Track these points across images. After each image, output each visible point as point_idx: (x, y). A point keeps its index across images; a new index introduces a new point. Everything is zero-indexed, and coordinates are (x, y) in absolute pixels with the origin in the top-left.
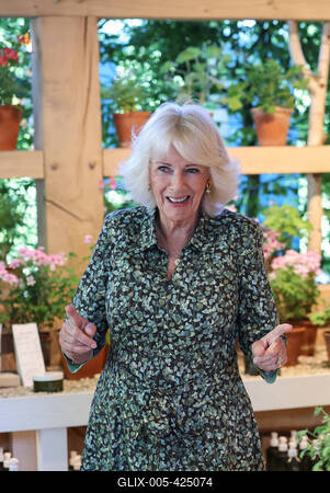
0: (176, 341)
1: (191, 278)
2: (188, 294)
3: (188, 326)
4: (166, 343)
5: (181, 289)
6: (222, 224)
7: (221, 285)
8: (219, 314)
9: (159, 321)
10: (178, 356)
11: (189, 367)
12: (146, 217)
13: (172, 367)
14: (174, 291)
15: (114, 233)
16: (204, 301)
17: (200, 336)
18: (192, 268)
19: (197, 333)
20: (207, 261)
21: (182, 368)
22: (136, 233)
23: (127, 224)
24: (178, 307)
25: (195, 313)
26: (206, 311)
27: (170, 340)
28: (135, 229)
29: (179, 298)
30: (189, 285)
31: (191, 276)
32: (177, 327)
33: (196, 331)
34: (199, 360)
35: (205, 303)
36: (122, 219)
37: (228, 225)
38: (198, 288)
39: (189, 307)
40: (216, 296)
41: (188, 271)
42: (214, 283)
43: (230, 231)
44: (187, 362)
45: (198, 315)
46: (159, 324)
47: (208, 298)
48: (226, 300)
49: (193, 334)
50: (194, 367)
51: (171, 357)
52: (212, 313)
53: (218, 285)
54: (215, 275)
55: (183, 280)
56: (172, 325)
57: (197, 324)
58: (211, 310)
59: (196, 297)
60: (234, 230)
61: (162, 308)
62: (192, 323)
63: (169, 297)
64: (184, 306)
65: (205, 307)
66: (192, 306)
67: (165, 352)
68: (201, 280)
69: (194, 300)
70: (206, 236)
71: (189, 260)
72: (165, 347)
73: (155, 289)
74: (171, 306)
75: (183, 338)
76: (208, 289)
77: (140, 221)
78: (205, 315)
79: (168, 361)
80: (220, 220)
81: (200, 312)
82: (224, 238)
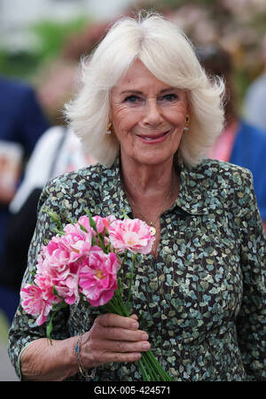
0: (180, 333)
1: (184, 251)
2: (186, 271)
3: (194, 313)
4: (167, 338)
5: (176, 266)
6: (207, 177)
7: (224, 256)
8: (230, 292)
9: (155, 309)
10: (182, 352)
11: (197, 365)
12: (104, 179)
13: (177, 368)
14: (166, 270)
15: (69, 206)
16: (209, 278)
17: (210, 324)
18: (183, 237)
19: (206, 320)
20: (199, 226)
21: (189, 368)
22: (97, 203)
23: (84, 192)
24: (177, 289)
25: (199, 294)
26: (214, 291)
27: (171, 333)
28: (95, 198)
29: (176, 277)
30: (184, 259)
31: (184, 247)
32: (178, 316)
33: (204, 319)
34: (207, 354)
35: (211, 281)
36: (75, 186)
37: (214, 177)
38: (196, 262)
39: (191, 288)
40: (221, 270)
41: (179, 241)
42: (215, 253)
43: (219, 185)
44: (194, 359)
45: (205, 296)
46: (156, 315)
47: (213, 273)
48: (234, 273)
49: (201, 323)
50: (202, 364)
51: (175, 354)
52: (222, 292)
53: (220, 255)
54: (213, 244)
55: (174, 253)
56: (172, 313)
57: (205, 309)
58: (219, 289)
59: (196, 274)
60: (224, 183)
61: (156, 293)
62: (199, 308)
63: (162, 277)
64: (184, 287)
65: (211, 286)
66: (194, 286)
67: (167, 348)
68: (198, 252)
69: (195, 278)
70: (191, 194)
71: (175, 228)
72: (166, 343)
73: (140, 270)
74: (167, 289)
75: (189, 330)
76: (210, 262)
77: (98, 186)
78: (214, 296)
79: (171, 359)
80: (202, 172)
81: (207, 293)
82: (214, 193)
